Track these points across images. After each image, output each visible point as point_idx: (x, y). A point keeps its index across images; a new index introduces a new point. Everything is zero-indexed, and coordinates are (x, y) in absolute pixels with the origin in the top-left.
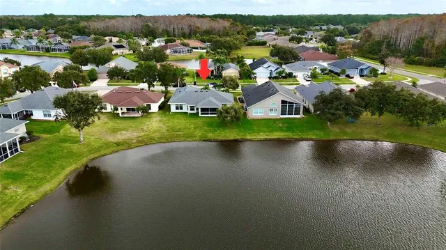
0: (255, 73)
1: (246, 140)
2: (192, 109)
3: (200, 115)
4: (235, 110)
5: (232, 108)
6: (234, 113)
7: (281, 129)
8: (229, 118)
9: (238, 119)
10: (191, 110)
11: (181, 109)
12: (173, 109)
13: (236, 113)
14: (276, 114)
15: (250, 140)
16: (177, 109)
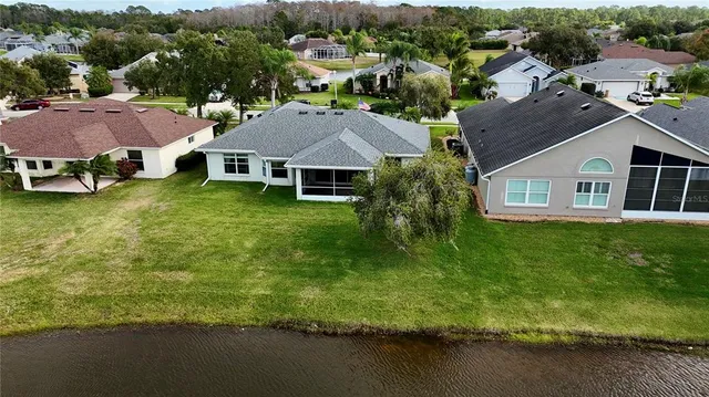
0: (493, 84)
1: (482, 338)
2: (279, 171)
3: (300, 196)
4: (431, 184)
5: (417, 174)
6: (424, 199)
7: (647, 283)
8: (400, 221)
9: (440, 225)
10: (276, 174)
11: (244, 169)
12: (216, 170)
13: (436, 196)
14: (605, 206)
15: (500, 339)
16: (229, 169)
